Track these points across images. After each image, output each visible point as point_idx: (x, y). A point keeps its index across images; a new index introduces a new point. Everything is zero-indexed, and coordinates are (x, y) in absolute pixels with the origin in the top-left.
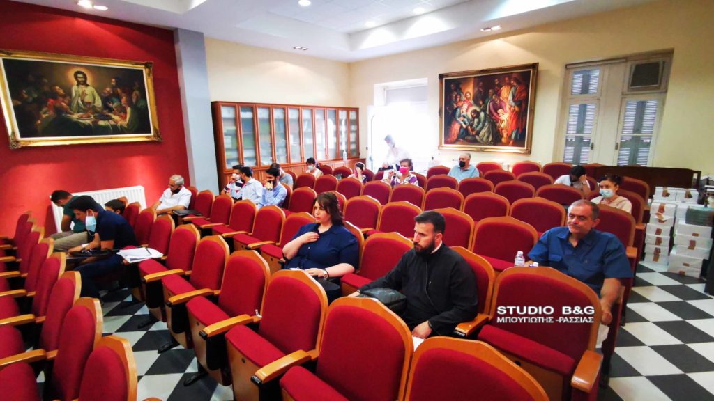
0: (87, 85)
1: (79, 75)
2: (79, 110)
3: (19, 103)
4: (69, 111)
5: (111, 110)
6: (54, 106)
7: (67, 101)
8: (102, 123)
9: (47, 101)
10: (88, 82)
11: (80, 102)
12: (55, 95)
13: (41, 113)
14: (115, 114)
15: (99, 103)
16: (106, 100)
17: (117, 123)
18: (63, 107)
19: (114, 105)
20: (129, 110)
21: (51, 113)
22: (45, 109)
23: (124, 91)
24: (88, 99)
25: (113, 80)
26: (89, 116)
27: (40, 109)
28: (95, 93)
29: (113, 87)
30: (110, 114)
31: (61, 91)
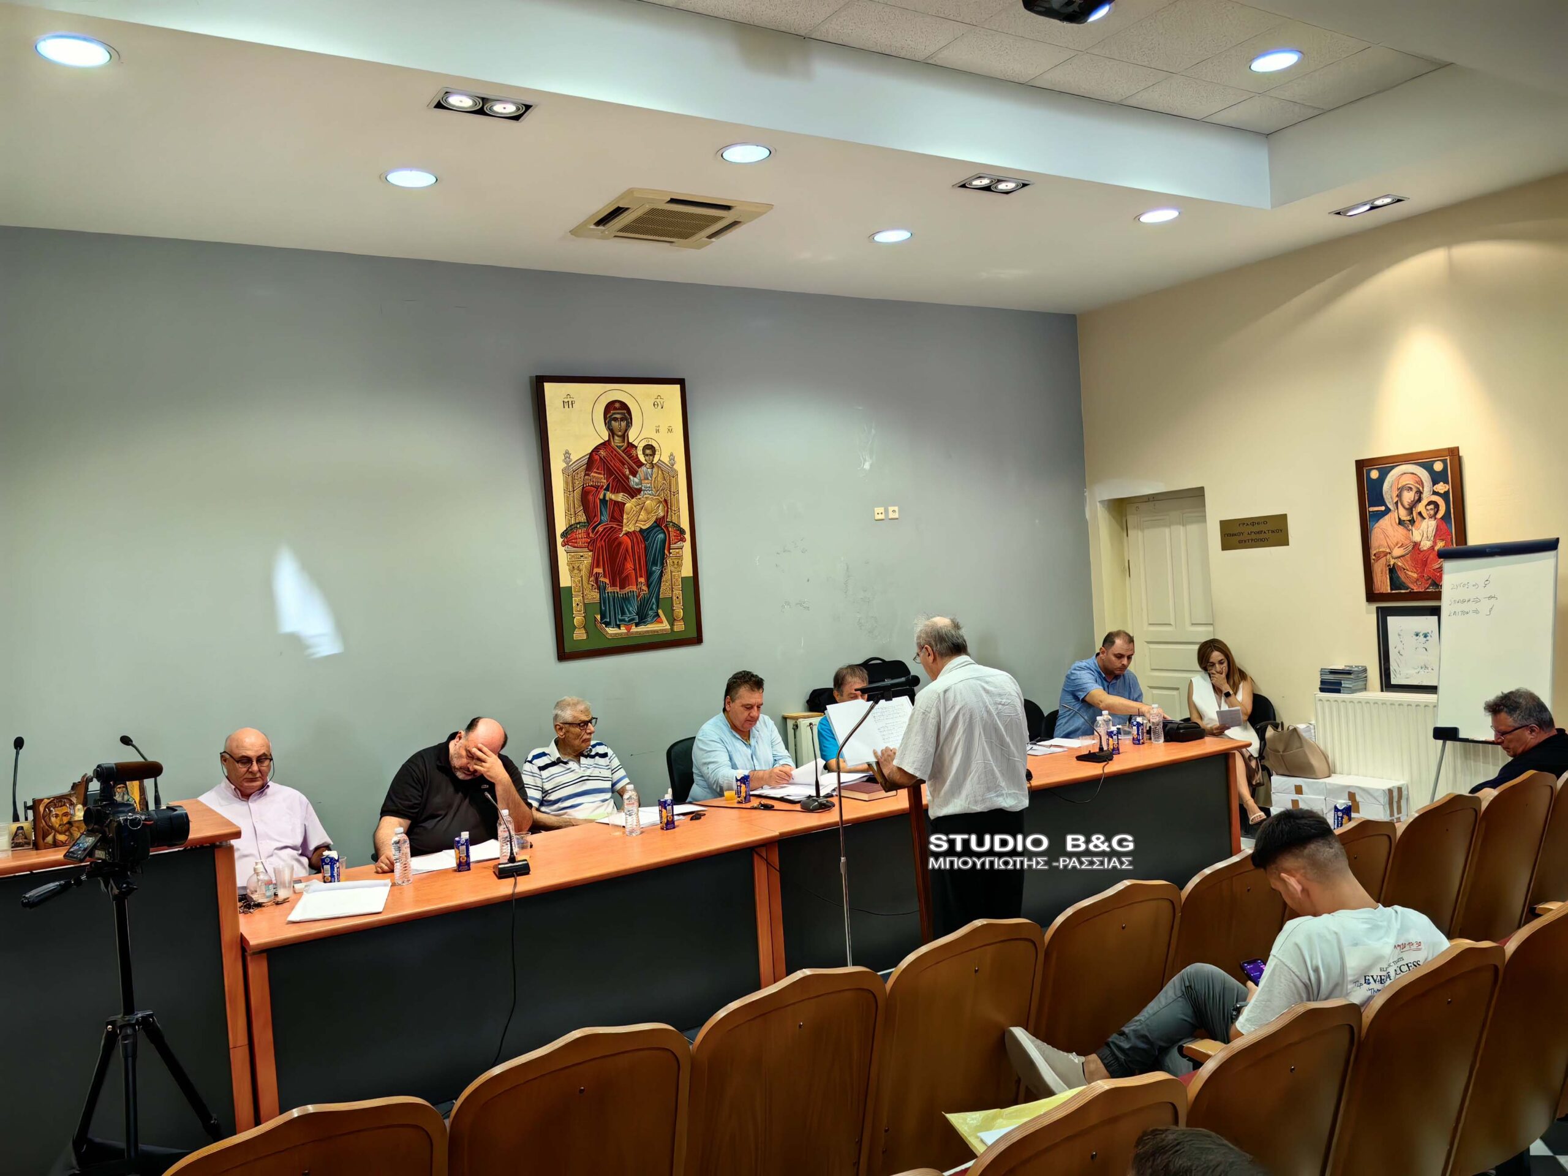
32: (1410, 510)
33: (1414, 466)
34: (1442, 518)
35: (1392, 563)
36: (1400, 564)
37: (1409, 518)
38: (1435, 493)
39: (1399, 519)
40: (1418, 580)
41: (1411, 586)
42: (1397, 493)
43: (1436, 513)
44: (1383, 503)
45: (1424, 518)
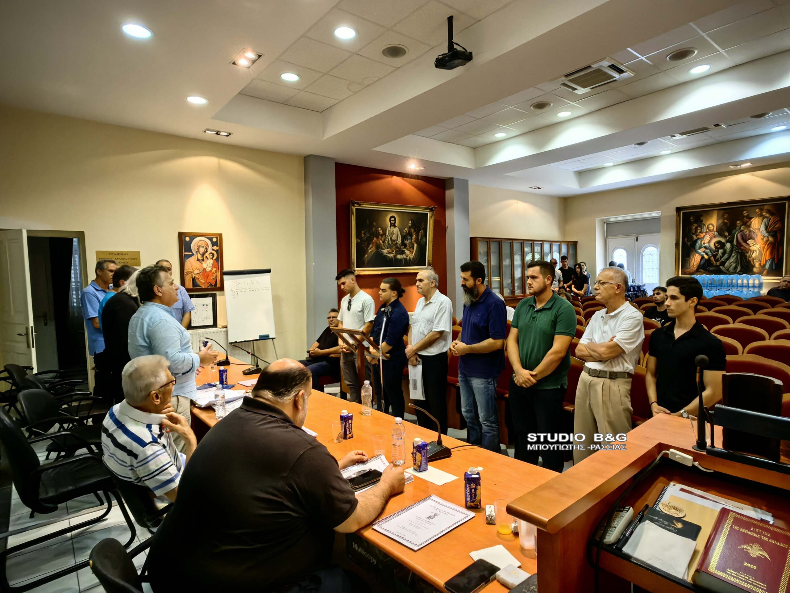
0: (395, 227)
1: (393, 219)
2: (389, 246)
3: (359, 241)
4: (383, 247)
5: (405, 246)
6: (376, 243)
7: (383, 239)
8: (399, 257)
9: (374, 239)
10: (396, 225)
11: (390, 240)
12: (377, 235)
13: (369, 248)
14: (407, 250)
15: (399, 241)
16: (404, 238)
17: (407, 256)
18: (380, 244)
19: (407, 242)
20: (415, 245)
21: (374, 248)
22: (371, 246)
23: (415, 231)
24: (394, 238)
25: (410, 222)
26: (393, 251)
27: (369, 246)
28: (399, 232)
29: (410, 228)
30: (404, 250)
31: (381, 232)
32: (203, 255)
33: (205, 238)
34: (215, 260)
35: (194, 276)
36: (197, 277)
37: (202, 258)
38: (213, 250)
39: (198, 259)
40: (204, 283)
41: (202, 286)
42: (197, 248)
43: (213, 257)
44: (191, 251)
45: (208, 259)
